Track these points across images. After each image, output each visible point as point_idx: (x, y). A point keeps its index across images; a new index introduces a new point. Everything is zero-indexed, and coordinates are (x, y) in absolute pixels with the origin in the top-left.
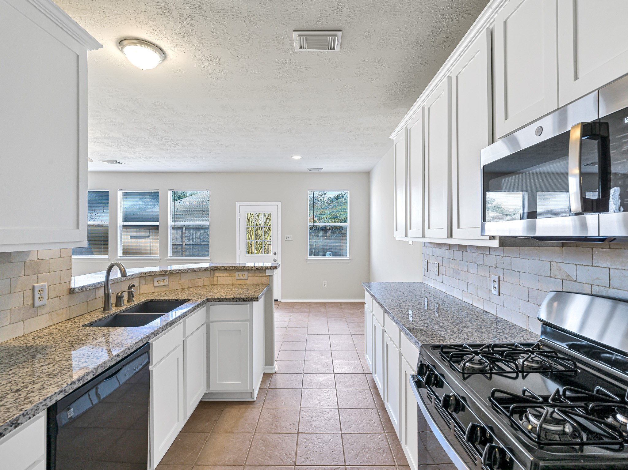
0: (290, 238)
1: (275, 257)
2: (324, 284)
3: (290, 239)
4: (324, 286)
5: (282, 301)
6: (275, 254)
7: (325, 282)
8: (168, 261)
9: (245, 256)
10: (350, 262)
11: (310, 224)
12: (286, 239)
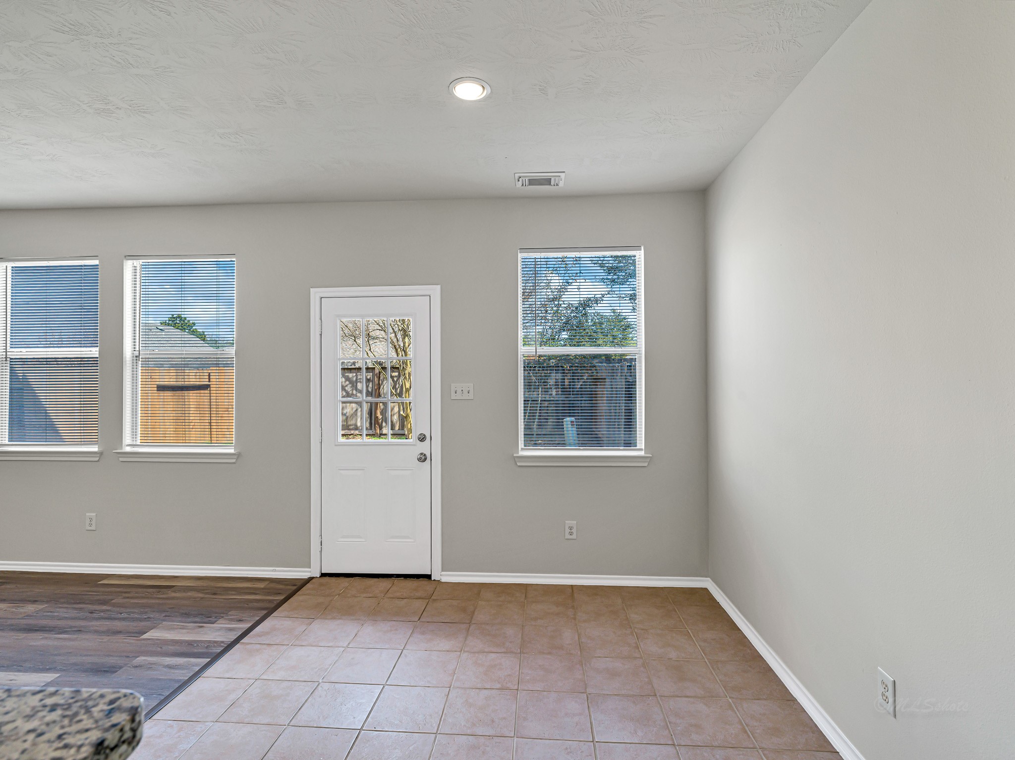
0: (465, 392)
1: (424, 448)
2: (567, 531)
3: (466, 396)
4: (568, 536)
5: (444, 579)
6: (422, 438)
7: (573, 523)
8: (121, 459)
9: (336, 445)
10: (646, 464)
11: (525, 351)
12: (453, 396)
